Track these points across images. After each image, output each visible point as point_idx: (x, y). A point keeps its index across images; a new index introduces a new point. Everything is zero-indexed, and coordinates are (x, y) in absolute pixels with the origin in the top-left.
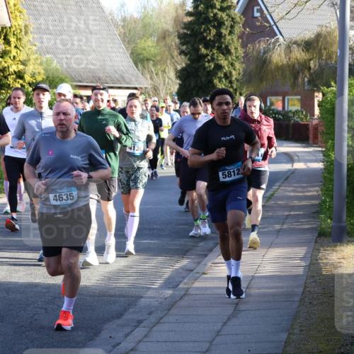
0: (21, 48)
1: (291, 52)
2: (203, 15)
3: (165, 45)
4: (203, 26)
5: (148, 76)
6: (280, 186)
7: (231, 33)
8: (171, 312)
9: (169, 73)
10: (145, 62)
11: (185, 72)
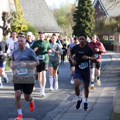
0: (20, 19)
1: (111, 20)
2: (81, 8)
3: (68, 18)
4: (81, 12)
5: (63, 29)
6: (107, 66)
7: (91, 14)
8: (70, 109)
9: (70, 27)
10: (62, 24)
11: (75, 27)
